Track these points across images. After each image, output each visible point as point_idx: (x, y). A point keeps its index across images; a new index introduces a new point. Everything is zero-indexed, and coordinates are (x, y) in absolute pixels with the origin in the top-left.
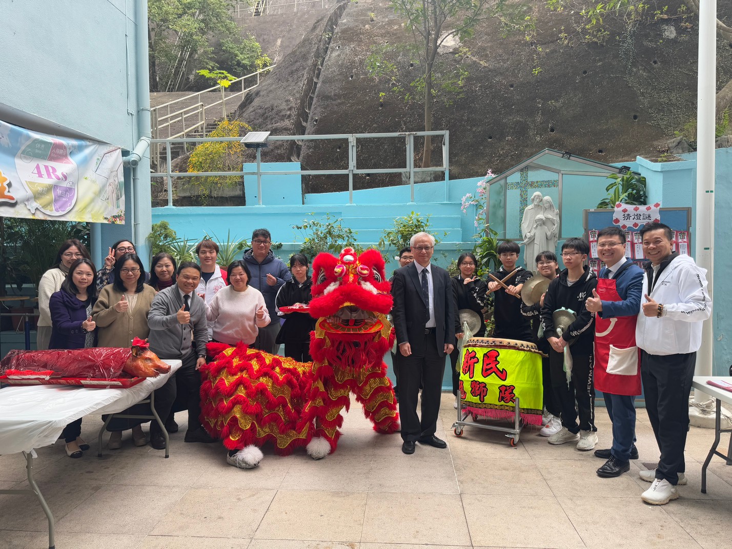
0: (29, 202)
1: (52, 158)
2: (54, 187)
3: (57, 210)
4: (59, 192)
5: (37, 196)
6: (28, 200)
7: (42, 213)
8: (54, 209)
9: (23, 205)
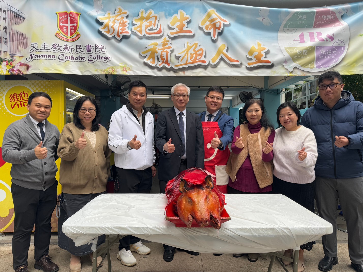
0: (287, 64)
1: (318, 25)
2: (317, 48)
3: (319, 67)
4: (322, 51)
5: (295, 57)
6: (286, 61)
7: (300, 71)
8: (315, 66)
9: (280, 66)
